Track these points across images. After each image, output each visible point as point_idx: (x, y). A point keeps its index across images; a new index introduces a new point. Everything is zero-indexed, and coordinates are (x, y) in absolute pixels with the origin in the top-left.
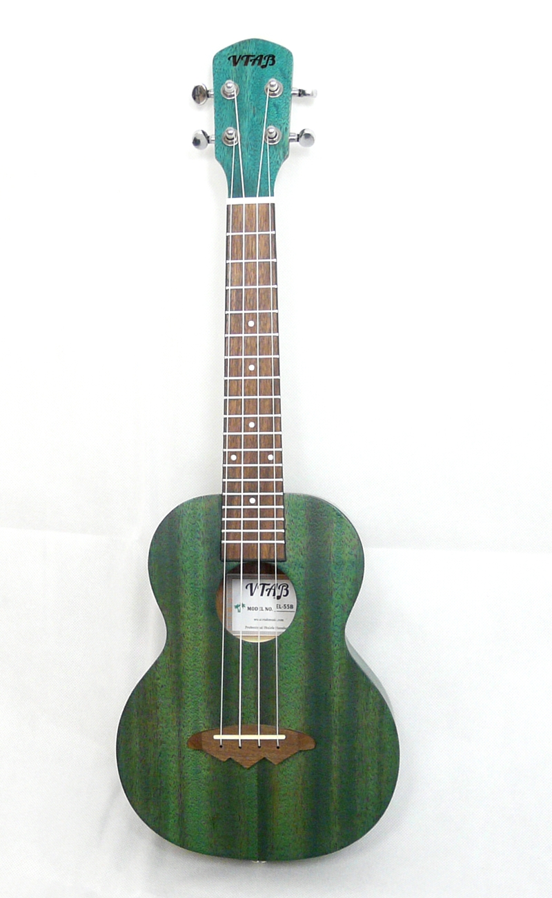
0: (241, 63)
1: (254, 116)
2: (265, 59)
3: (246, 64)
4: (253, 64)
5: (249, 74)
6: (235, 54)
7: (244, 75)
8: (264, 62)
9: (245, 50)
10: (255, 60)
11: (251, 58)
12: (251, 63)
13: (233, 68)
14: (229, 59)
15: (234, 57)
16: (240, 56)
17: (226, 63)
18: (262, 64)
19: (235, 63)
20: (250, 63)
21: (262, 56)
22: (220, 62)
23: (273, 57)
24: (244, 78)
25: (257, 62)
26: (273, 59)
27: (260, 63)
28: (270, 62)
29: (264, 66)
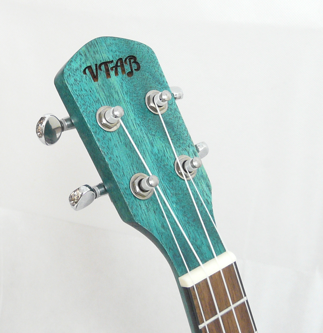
0: (102, 74)
1: (152, 145)
2: (126, 63)
3: (108, 75)
4: (116, 74)
5: (118, 87)
6: (89, 65)
7: (113, 91)
8: (127, 68)
9: (97, 56)
10: (116, 66)
11: (111, 66)
12: (114, 72)
13: (95, 85)
14: (84, 72)
15: (89, 68)
16: (96, 65)
17: (84, 80)
18: (127, 72)
19: (95, 78)
20: (112, 73)
21: (121, 59)
22: (75, 80)
23: (134, 58)
24: (116, 96)
25: (119, 69)
26: (135, 62)
27: (123, 71)
28: (134, 66)
29: (130, 74)
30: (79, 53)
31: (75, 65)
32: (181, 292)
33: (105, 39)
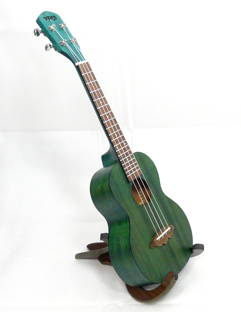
0: (48, 19)
1: (63, 36)
4: (51, 19)
5: (52, 22)
9: (46, 15)
10: (51, 18)
11: (49, 18)
15: (45, 17)
17: (43, 20)
19: (46, 20)
20: (50, 19)
21: (52, 16)
25: (52, 19)
26: (55, 17)
27: (53, 19)
28: (55, 18)
29: (54, 20)
30: (41, 14)
31: (41, 16)
32: (76, 68)
33: (47, 12)
